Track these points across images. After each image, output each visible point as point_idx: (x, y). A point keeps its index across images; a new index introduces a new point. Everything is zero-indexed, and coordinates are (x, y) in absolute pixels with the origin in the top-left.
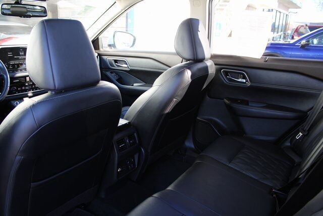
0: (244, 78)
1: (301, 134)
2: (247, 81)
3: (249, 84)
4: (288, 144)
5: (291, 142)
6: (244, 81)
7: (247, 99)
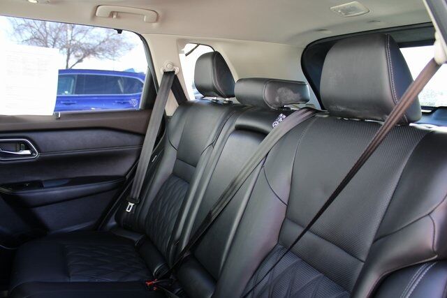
0: (28, 147)
1: (132, 205)
2: (33, 152)
3: (37, 155)
4: (112, 223)
5: (117, 219)
6: (28, 152)
7: (37, 178)
